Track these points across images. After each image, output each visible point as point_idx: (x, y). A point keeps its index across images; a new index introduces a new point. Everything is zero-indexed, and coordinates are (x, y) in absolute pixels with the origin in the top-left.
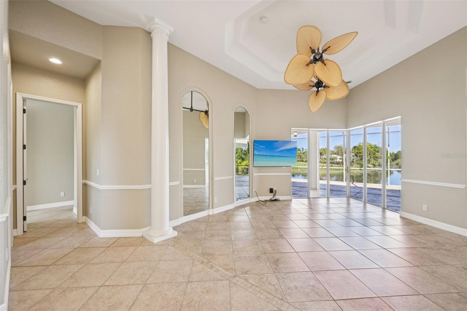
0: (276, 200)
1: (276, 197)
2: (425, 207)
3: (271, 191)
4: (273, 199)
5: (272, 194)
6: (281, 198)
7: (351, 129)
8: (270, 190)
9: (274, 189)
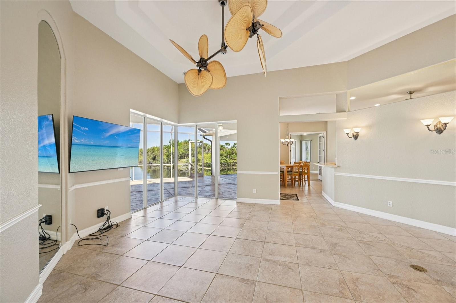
2: (255, 191)
3: (101, 213)
8: (98, 212)
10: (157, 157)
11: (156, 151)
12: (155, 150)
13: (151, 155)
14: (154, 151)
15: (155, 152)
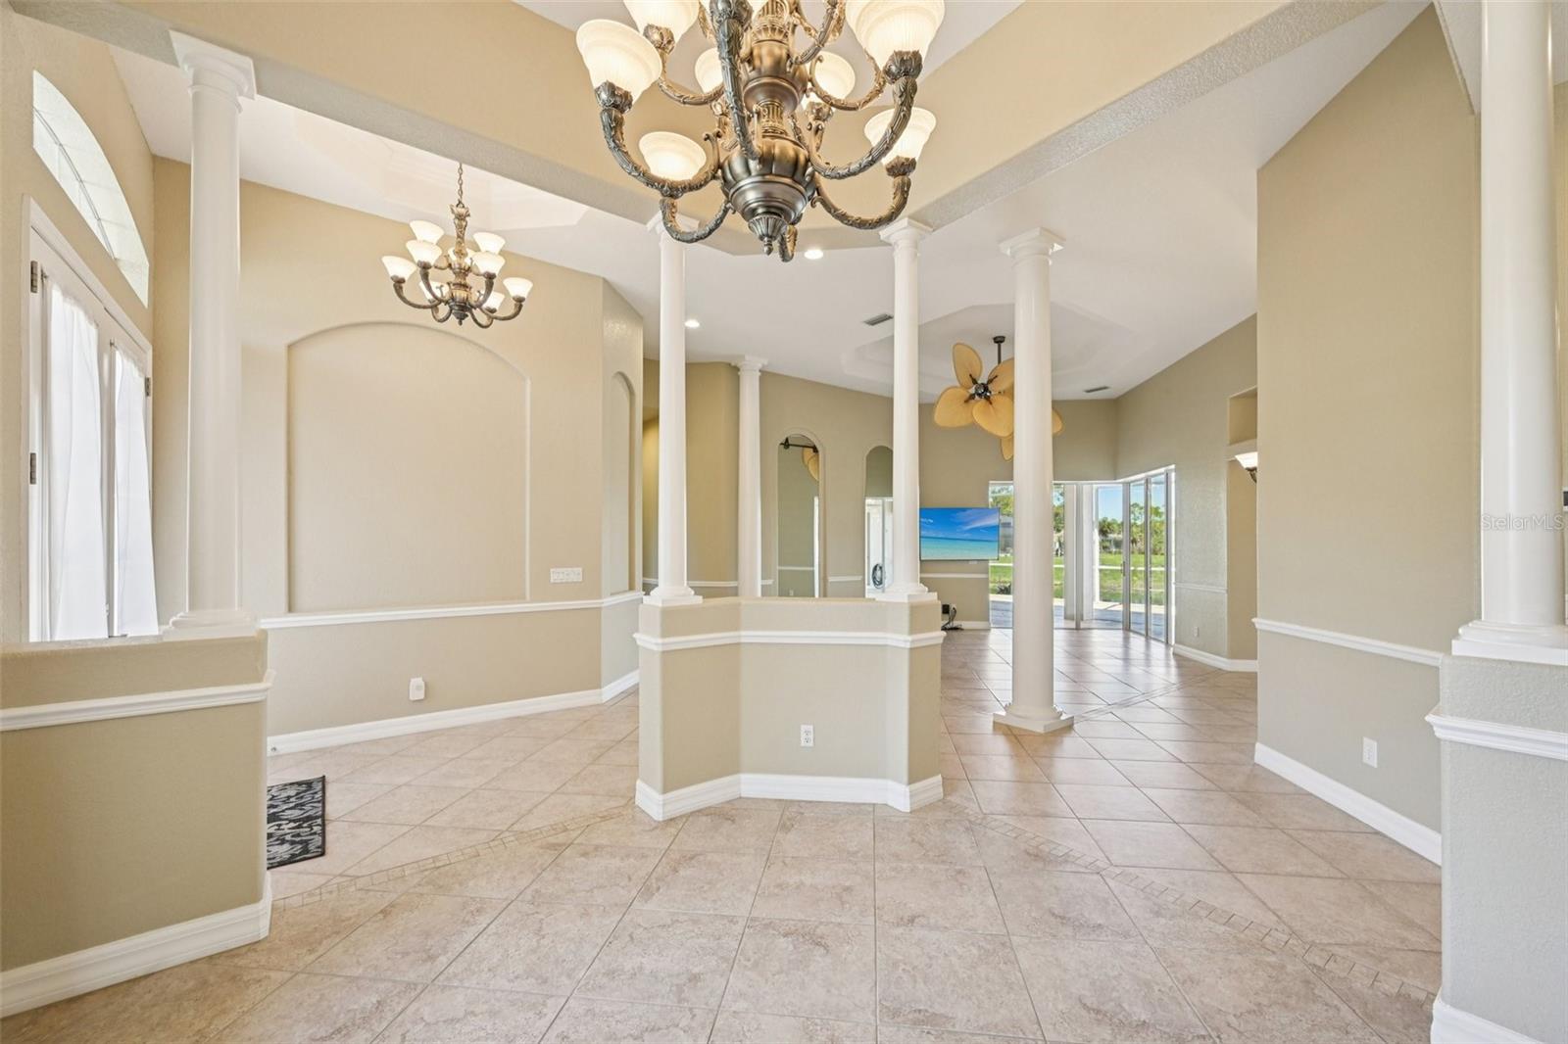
0: (956, 629)
1: (955, 623)
4: (948, 626)
5: (947, 616)
6: (965, 625)
9: (953, 606)
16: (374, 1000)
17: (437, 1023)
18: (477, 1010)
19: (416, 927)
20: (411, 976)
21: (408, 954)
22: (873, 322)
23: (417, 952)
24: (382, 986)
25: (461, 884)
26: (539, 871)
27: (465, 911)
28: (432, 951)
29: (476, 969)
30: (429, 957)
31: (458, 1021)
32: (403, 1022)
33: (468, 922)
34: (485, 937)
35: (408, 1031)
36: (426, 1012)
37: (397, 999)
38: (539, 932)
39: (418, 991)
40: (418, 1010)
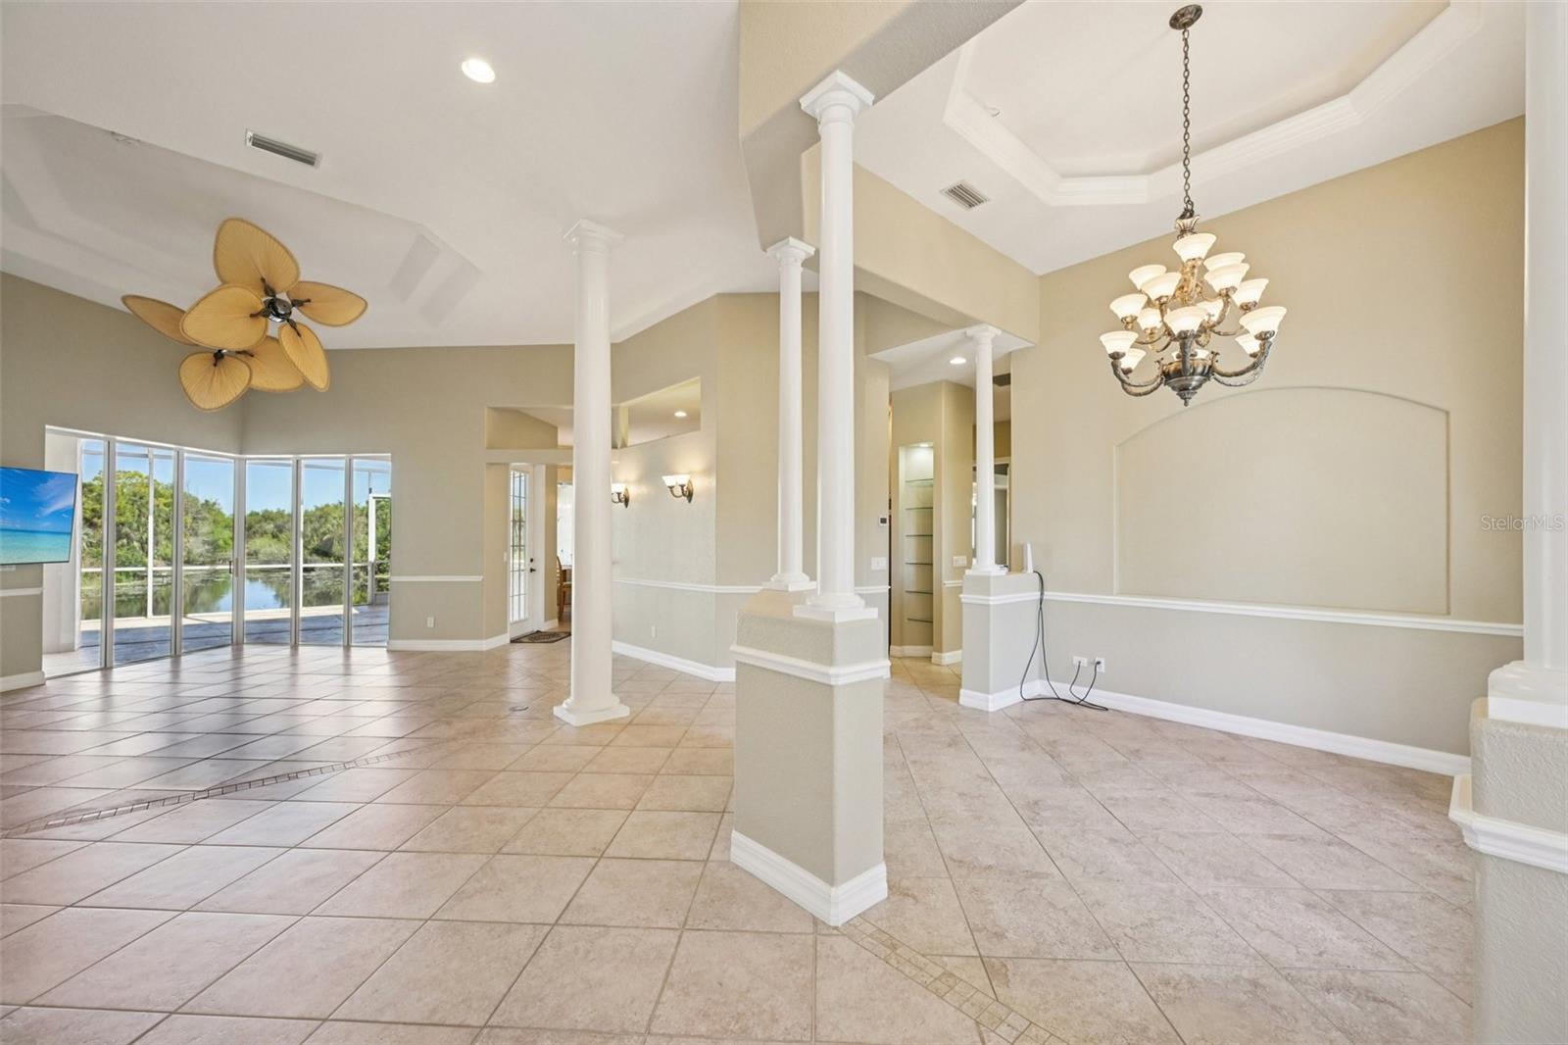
2: (431, 621)
7: (248, 456)
10: (335, 543)
11: (334, 521)
12: (330, 518)
13: (312, 536)
14: (326, 520)
15: (329, 526)
16: (1331, 996)
17: (1289, 942)
18: (1254, 926)
19: (1243, 1027)
20: (1284, 985)
21: (1274, 1007)
22: (259, 143)
23: (1263, 1000)
24: (1318, 1002)
25: (1145, 1029)
26: (1060, 963)
27: (1181, 994)
28: (1249, 989)
29: (1226, 945)
30: (1256, 987)
31: (1272, 932)
32: (1314, 962)
33: (1191, 983)
34: (1191, 959)
35: (1315, 955)
36: (1292, 953)
37: (1310, 980)
38: (1151, 923)
39: (1288, 971)
40: (1297, 960)
